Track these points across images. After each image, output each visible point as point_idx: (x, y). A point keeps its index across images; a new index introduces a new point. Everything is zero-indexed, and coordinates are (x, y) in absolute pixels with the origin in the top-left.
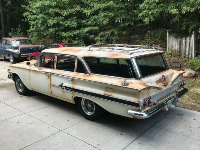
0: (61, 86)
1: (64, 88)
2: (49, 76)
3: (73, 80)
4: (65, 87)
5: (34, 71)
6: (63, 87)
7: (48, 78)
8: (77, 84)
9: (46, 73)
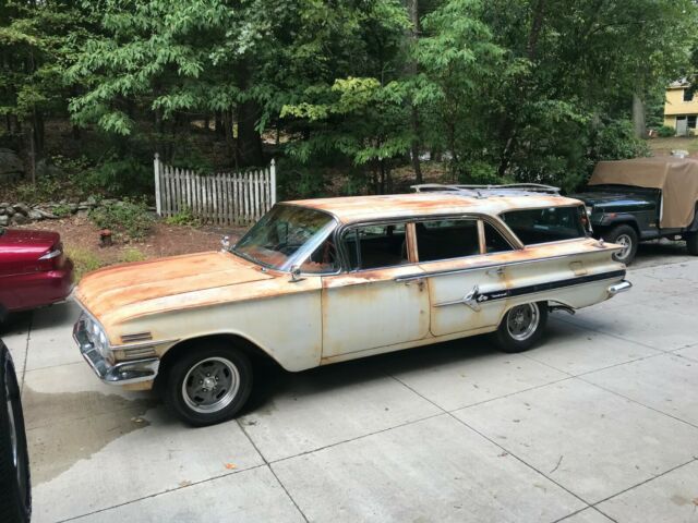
0: (476, 296)
1: (486, 298)
2: (421, 284)
3: (502, 271)
4: (485, 294)
5: (351, 287)
6: (480, 299)
7: (421, 290)
8: (512, 278)
9: (406, 279)
